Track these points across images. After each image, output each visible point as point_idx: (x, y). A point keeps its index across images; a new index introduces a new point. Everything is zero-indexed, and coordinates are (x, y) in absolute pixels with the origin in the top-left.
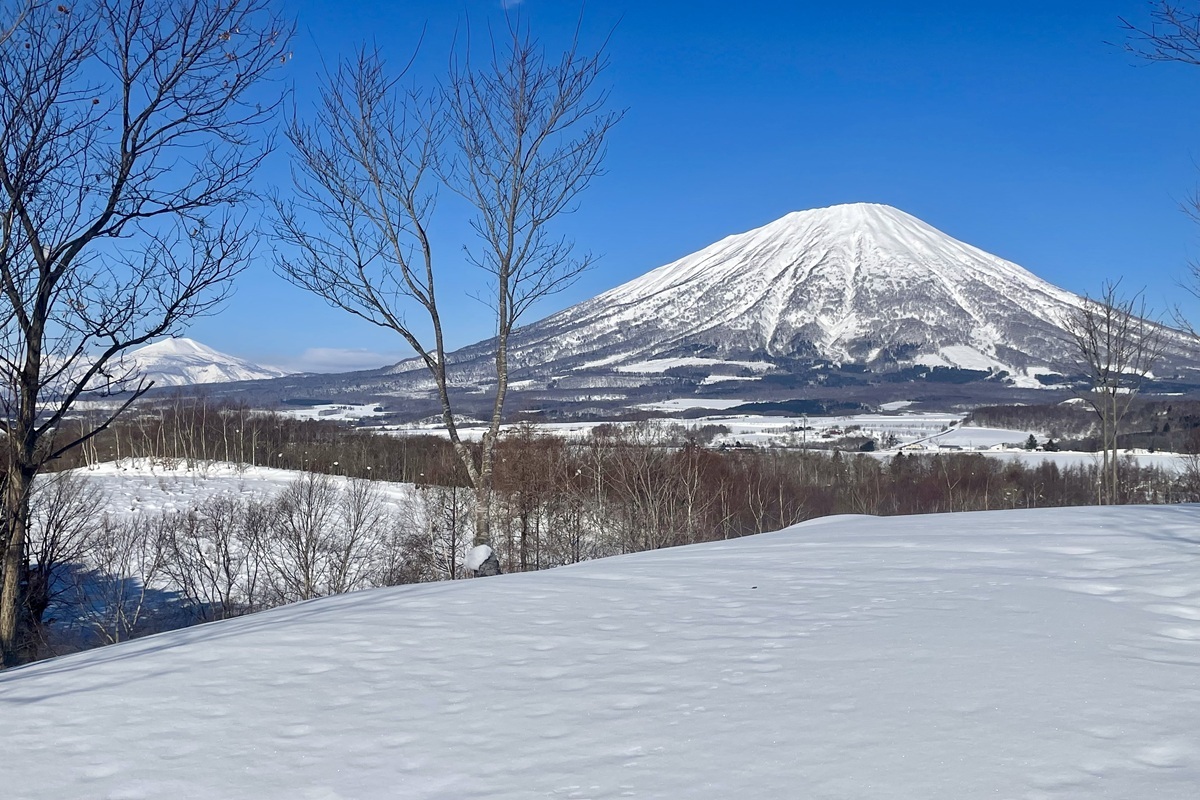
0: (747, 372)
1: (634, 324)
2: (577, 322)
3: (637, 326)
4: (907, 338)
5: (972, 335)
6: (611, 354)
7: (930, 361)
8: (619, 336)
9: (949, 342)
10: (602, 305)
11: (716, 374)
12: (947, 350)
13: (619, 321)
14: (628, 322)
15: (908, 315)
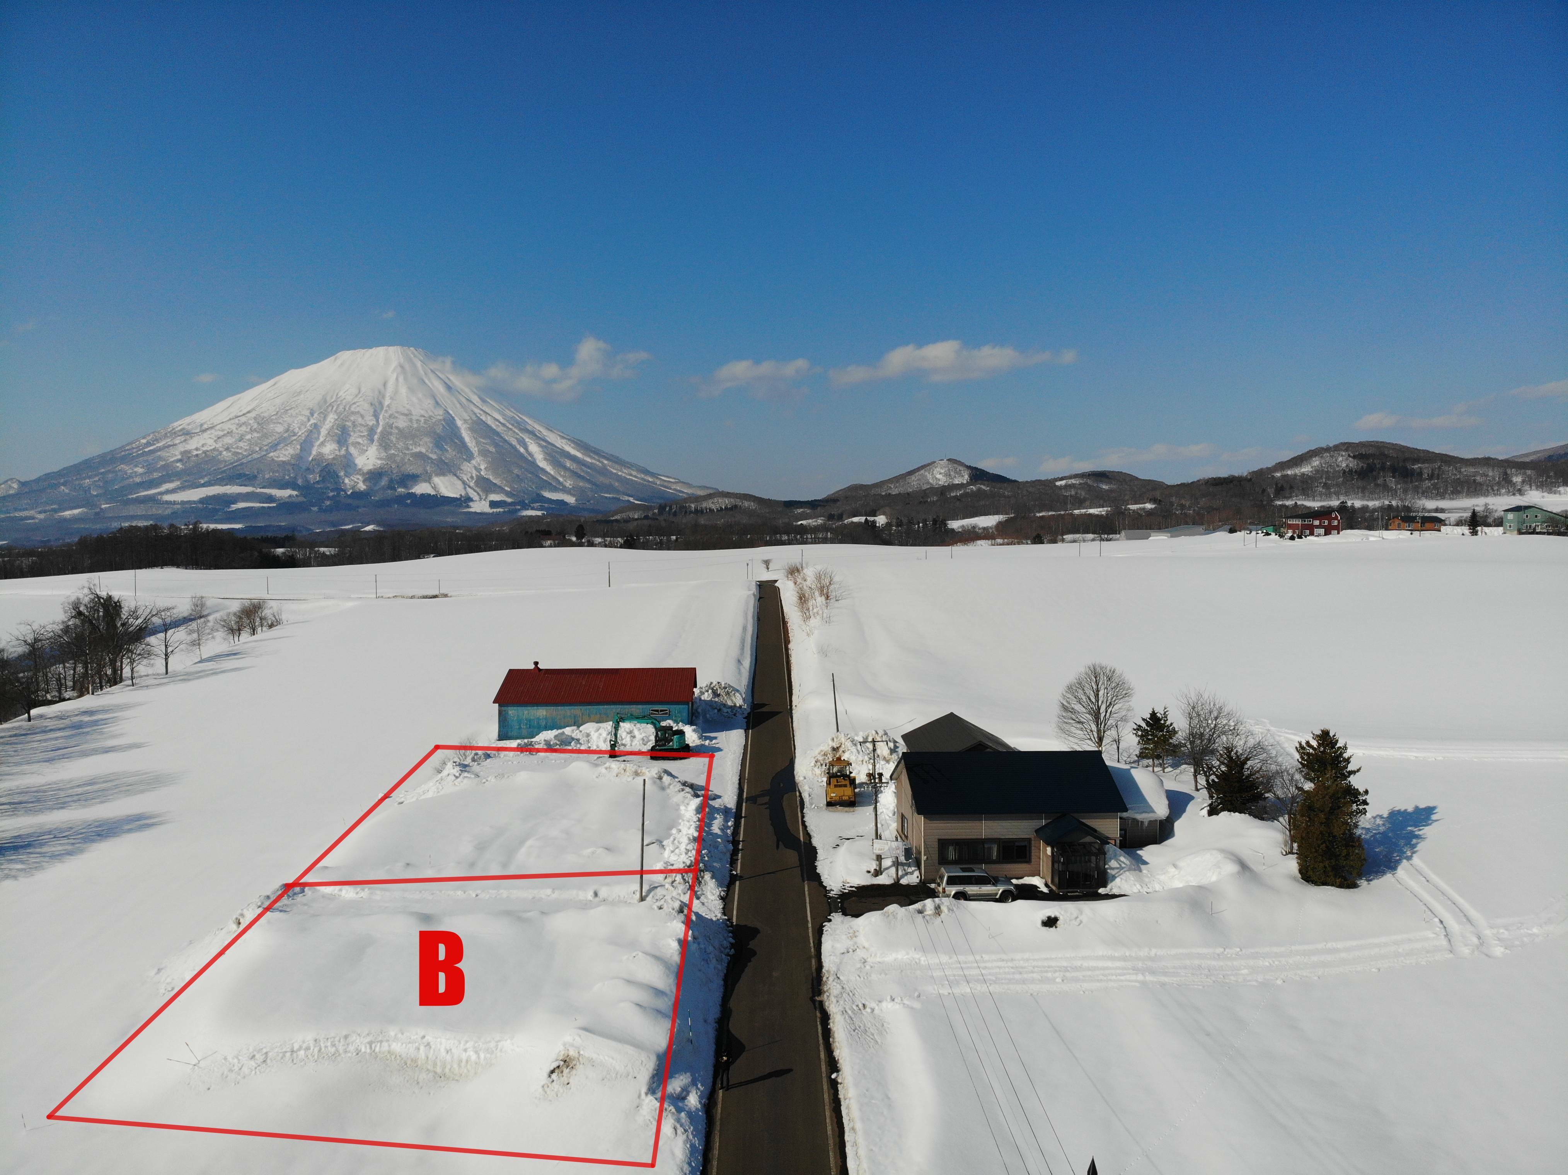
0: (270, 499)
1: (195, 453)
2: (146, 450)
3: (197, 455)
4: (411, 469)
5: (462, 468)
6: (165, 482)
7: (421, 488)
8: (178, 464)
9: (442, 473)
10: (174, 434)
11: (243, 501)
12: (437, 480)
13: (182, 450)
14: (189, 452)
15: (418, 450)
